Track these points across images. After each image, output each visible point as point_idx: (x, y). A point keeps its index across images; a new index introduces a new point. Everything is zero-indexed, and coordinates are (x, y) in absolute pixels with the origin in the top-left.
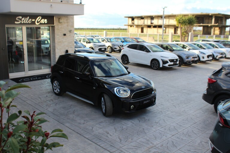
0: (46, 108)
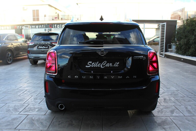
0: (179, 92)
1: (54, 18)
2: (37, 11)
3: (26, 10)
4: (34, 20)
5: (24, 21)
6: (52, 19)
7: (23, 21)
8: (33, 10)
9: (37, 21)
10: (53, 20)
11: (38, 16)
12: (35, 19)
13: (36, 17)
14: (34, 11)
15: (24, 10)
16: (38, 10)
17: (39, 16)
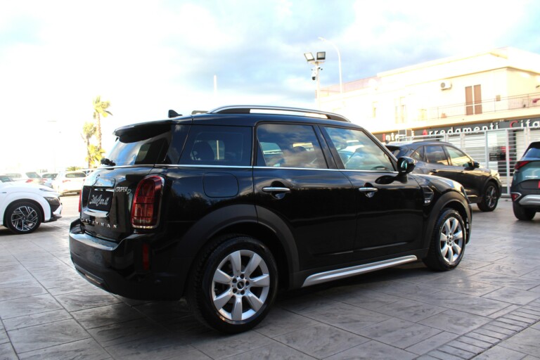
1: (526, 102)
2: (478, 87)
3: (450, 88)
4: (469, 112)
5: (444, 116)
6: (521, 106)
7: (442, 118)
8: (466, 88)
9: (476, 113)
10: (524, 106)
11: (478, 100)
12: (472, 109)
13: (474, 105)
14: (468, 89)
15: (444, 90)
16: (480, 85)
17: (480, 101)
